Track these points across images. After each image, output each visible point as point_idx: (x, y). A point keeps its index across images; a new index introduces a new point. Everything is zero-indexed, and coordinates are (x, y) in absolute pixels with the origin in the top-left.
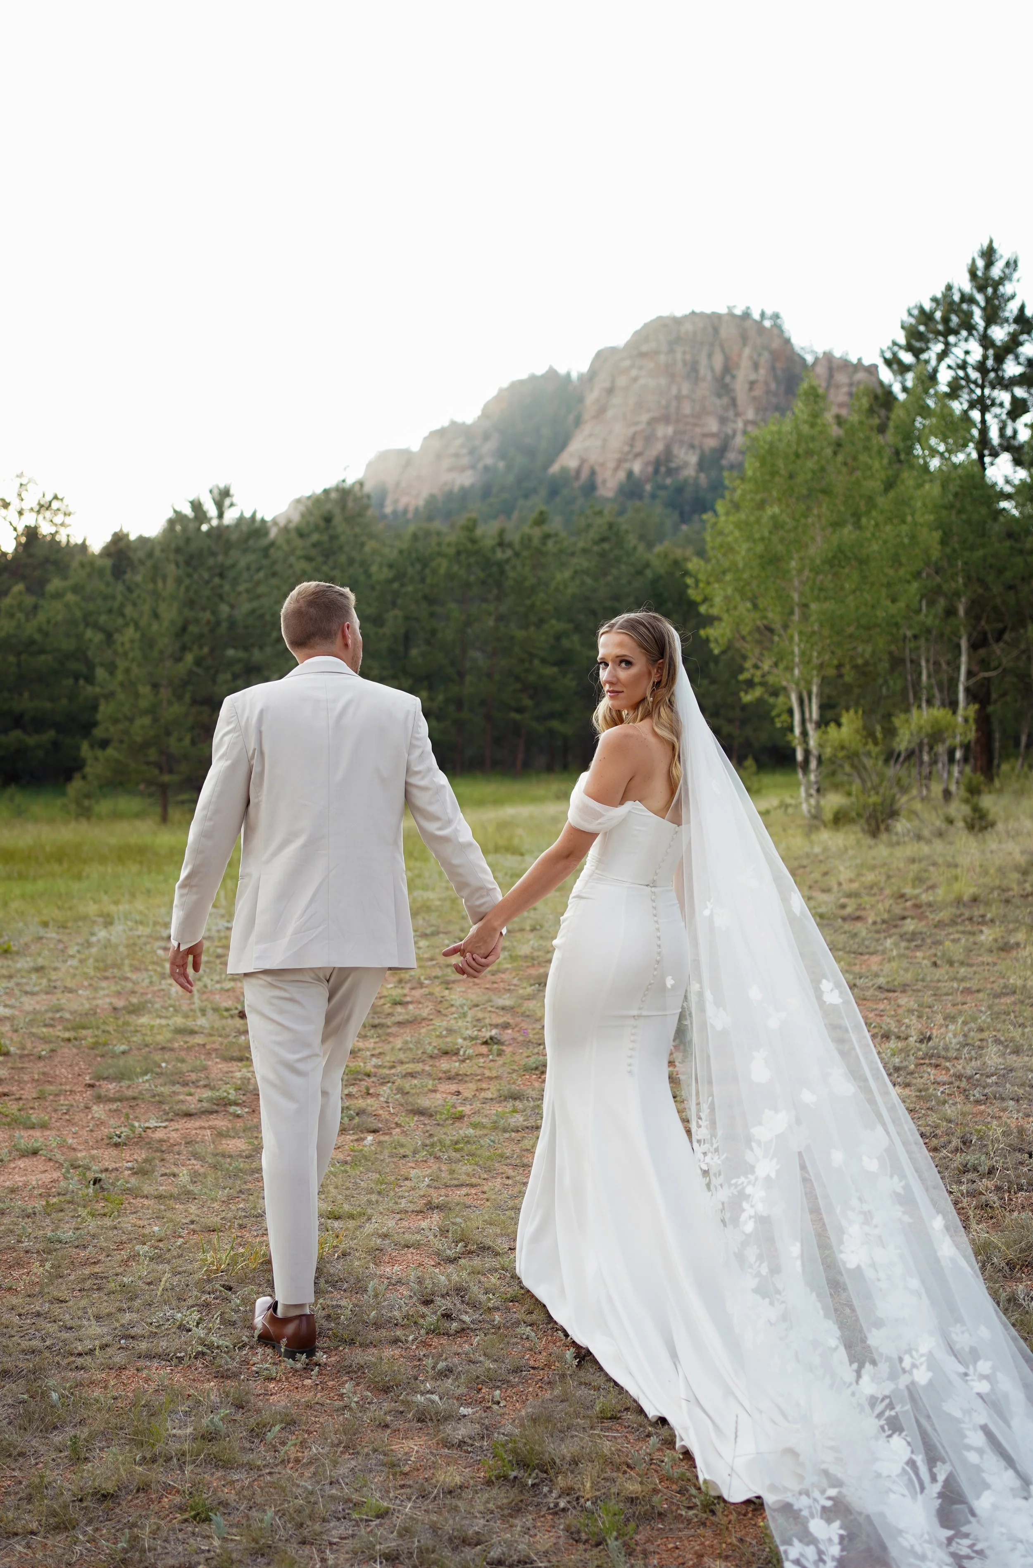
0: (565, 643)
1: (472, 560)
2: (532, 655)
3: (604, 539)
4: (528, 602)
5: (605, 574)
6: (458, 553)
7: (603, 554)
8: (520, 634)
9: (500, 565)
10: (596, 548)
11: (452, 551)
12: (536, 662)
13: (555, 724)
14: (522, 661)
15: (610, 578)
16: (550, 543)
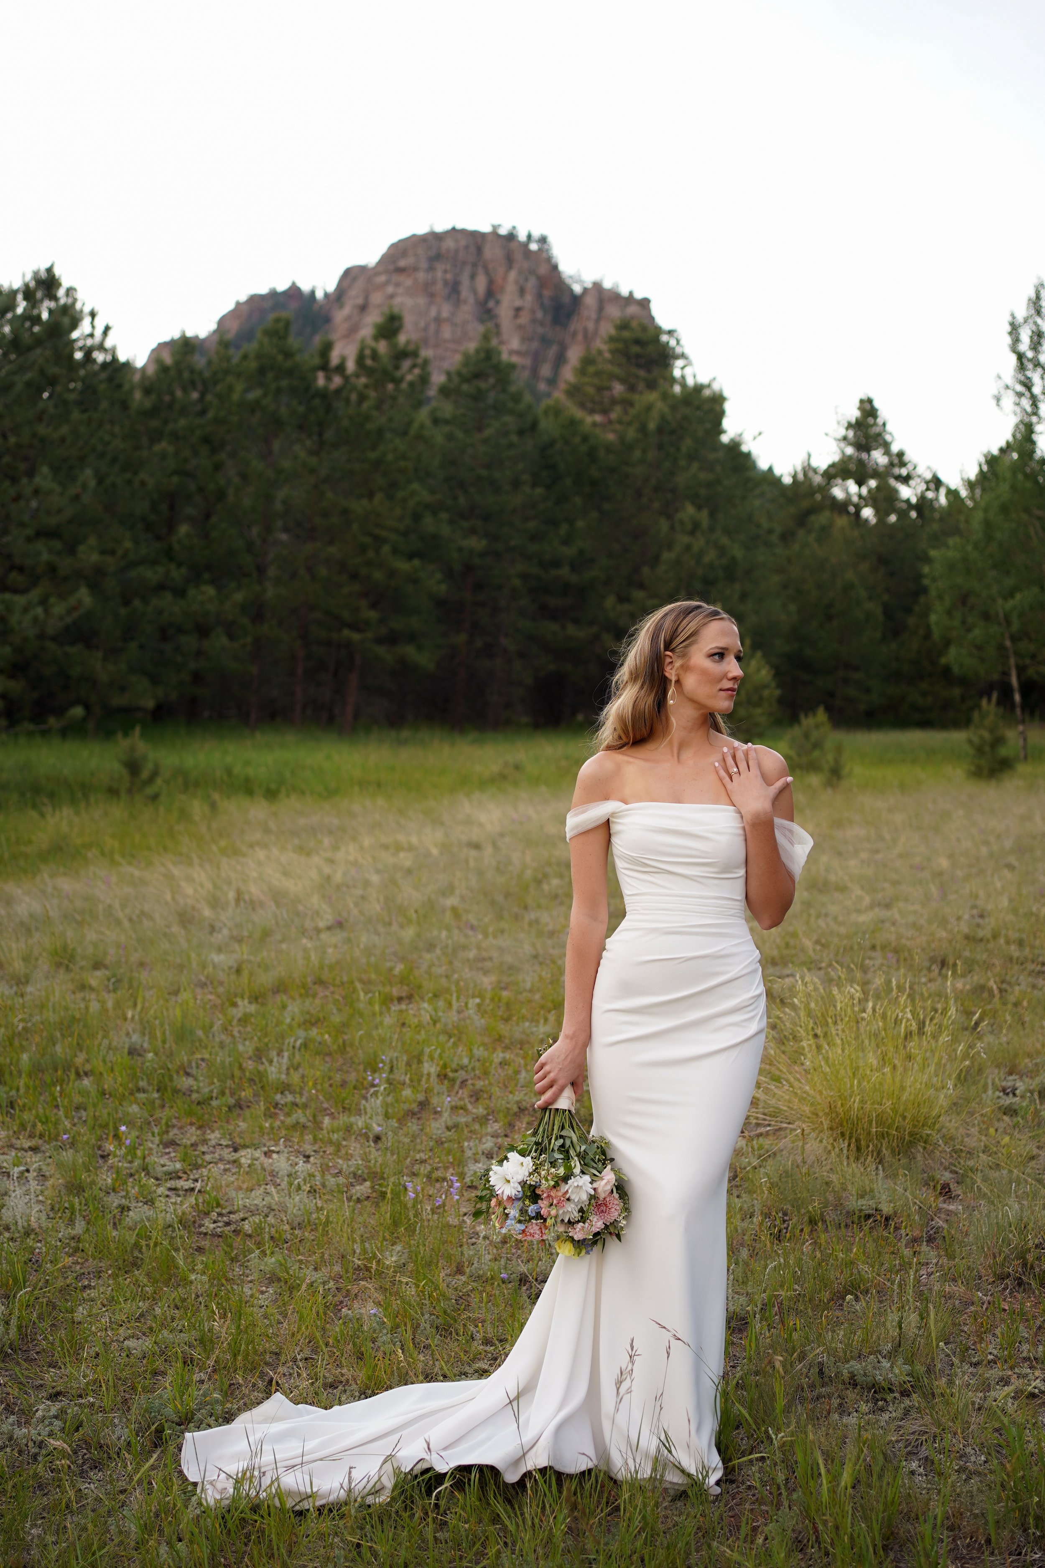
0: (428, 523)
1: (284, 383)
2: (379, 540)
3: (477, 376)
4: (373, 455)
5: (480, 429)
6: (262, 371)
7: (478, 396)
8: (359, 506)
9: (323, 395)
10: (465, 387)
11: (253, 365)
12: (386, 549)
13: (409, 651)
14: (363, 548)
15: (488, 432)
16: (406, 364)
